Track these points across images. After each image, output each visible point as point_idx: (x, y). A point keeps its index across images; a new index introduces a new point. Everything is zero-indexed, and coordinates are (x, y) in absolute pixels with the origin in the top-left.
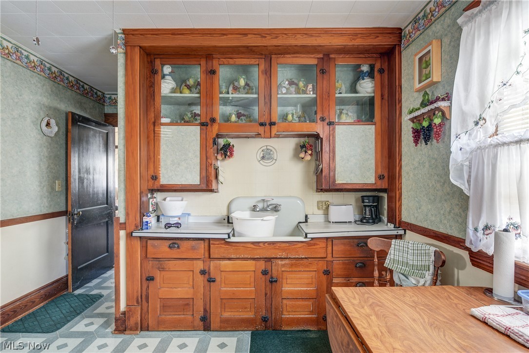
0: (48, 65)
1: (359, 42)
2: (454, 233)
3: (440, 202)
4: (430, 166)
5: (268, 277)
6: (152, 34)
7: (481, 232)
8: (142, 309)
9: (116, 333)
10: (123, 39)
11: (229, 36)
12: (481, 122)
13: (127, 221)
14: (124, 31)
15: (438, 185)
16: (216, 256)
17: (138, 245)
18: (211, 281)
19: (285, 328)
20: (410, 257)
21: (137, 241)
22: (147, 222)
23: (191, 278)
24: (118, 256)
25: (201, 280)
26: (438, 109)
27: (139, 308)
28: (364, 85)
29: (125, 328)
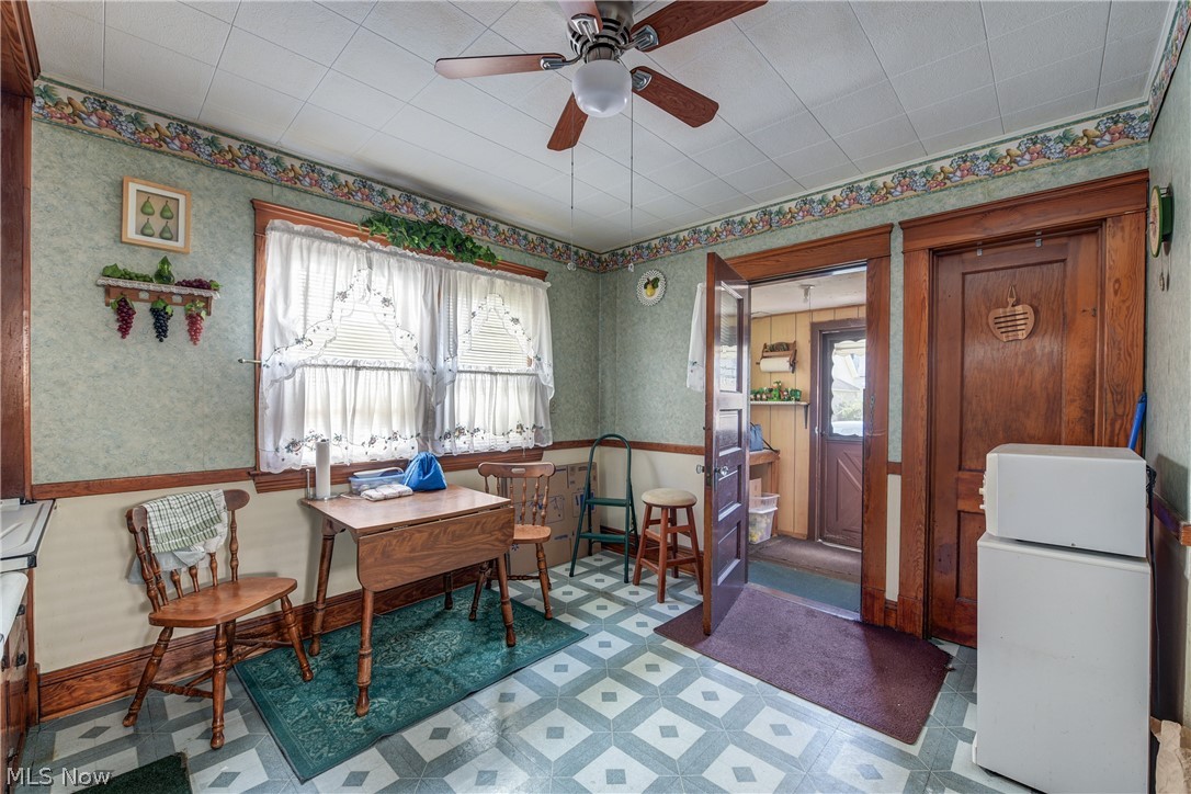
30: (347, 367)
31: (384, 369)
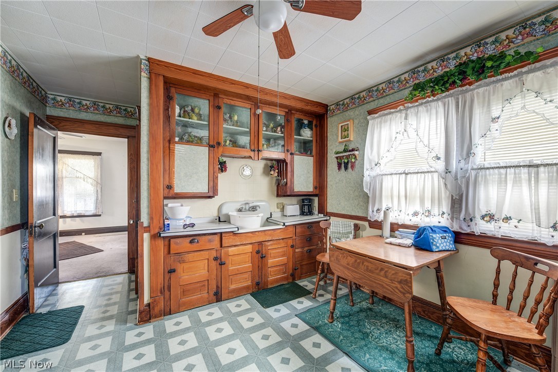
0: (9, 58)
1: (309, 108)
2: (360, 214)
3: (353, 200)
4: (347, 182)
5: (260, 254)
6: (175, 69)
7: (375, 212)
8: (164, 298)
9: (142, 324)
10: (147, 66)
11: (236, 86)
12: (378, 165)
13: (151, 224)
14: (149, 60)
15: (351, 192)
16: (227, 245)
17: (161, 244)
18: (222, 264)
19: (270, 286)
20: (341, 229)
21: (161, 241)
22: (168, 224)
23: (207, 264)
24: (142, 256)
25: (214, 264)
26: (354, 155)
27: (162, 297)
28: (306, 132)
29: (150, 318)
30: (401, 174)
31: (421, 173)
